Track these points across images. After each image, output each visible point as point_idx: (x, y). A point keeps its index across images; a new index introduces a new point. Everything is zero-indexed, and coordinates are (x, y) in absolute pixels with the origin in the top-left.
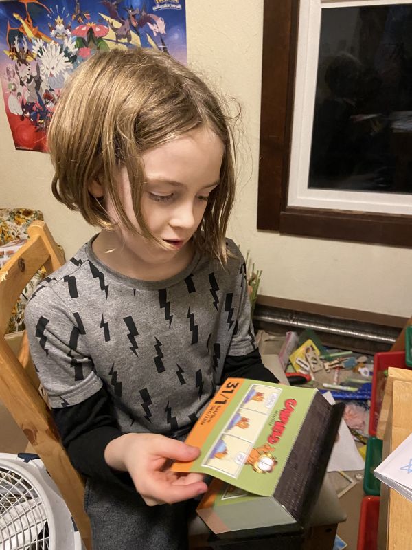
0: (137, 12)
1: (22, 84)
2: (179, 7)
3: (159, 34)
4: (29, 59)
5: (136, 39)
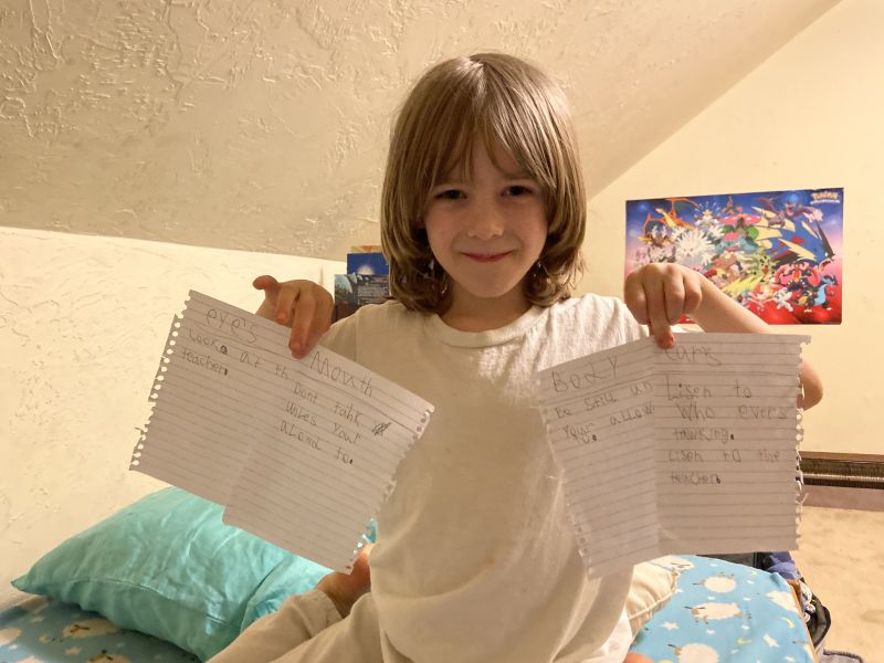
0: (794, 205)
2: (838, 201)
3: (816, 221)
4: (666, 244)
5: (790, 225)
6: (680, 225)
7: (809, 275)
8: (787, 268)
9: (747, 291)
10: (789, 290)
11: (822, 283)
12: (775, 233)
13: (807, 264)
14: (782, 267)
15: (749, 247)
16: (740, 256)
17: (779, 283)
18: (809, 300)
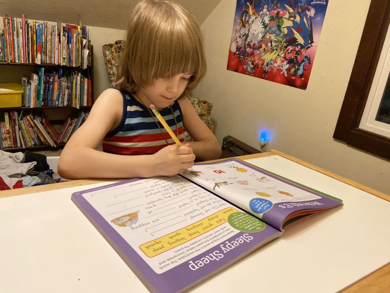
0: (303, 4)
1: (240, 37)
2: (325, 3)
3: (310, 16)
4: (247, 25)
5: (298, 19)
6: (254, 14)
7: (299, 55)
8: (290, 48)
9: (271, 60)
10: (288, 63)
11: (303, 61)
12: (290, 24)
13: (299, 47)
14: (289, 47)
15: (278, 32)
16: (273, 37)
17: (285, 58)
18: (295, 71)
